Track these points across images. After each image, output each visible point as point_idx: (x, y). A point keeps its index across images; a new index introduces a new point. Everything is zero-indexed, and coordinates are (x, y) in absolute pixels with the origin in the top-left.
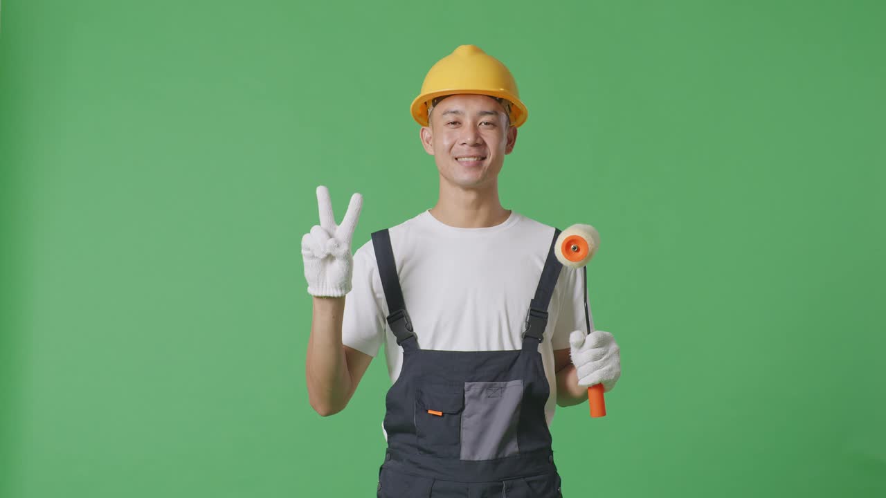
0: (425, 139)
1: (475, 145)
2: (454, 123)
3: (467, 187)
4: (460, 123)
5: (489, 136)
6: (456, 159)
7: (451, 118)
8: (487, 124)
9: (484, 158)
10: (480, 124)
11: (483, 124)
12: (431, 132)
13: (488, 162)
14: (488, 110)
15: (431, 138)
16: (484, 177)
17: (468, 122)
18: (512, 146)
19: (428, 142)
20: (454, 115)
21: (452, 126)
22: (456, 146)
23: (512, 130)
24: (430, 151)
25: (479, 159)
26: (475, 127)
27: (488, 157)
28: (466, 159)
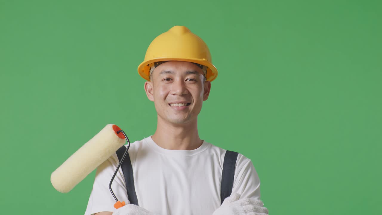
0: (148, 90)
1: (183, 95)
2: (168, 79)
3: (176, 125)
4: (172, 80)
5: (193, 88)
6: (170, 104)
7: (166, 76)
8: (191, 80)
9: (189, 104)
10: (186, 80)
11: (188, 80)
12: (152, 85)
13: (192, 107)
14: (191, 70)
15: (152, 89)
16: (189, 117)
17: (177, 79)
18: (208, 95)
19: (150, 92)
20: (168, 74)
21: (166, 82)
22: (169, 95)
23: (207, 85)
24: (151, 98)
25: (186, 104)
26: (183, 82)
27: (192, 102)
28: (176, 105)
